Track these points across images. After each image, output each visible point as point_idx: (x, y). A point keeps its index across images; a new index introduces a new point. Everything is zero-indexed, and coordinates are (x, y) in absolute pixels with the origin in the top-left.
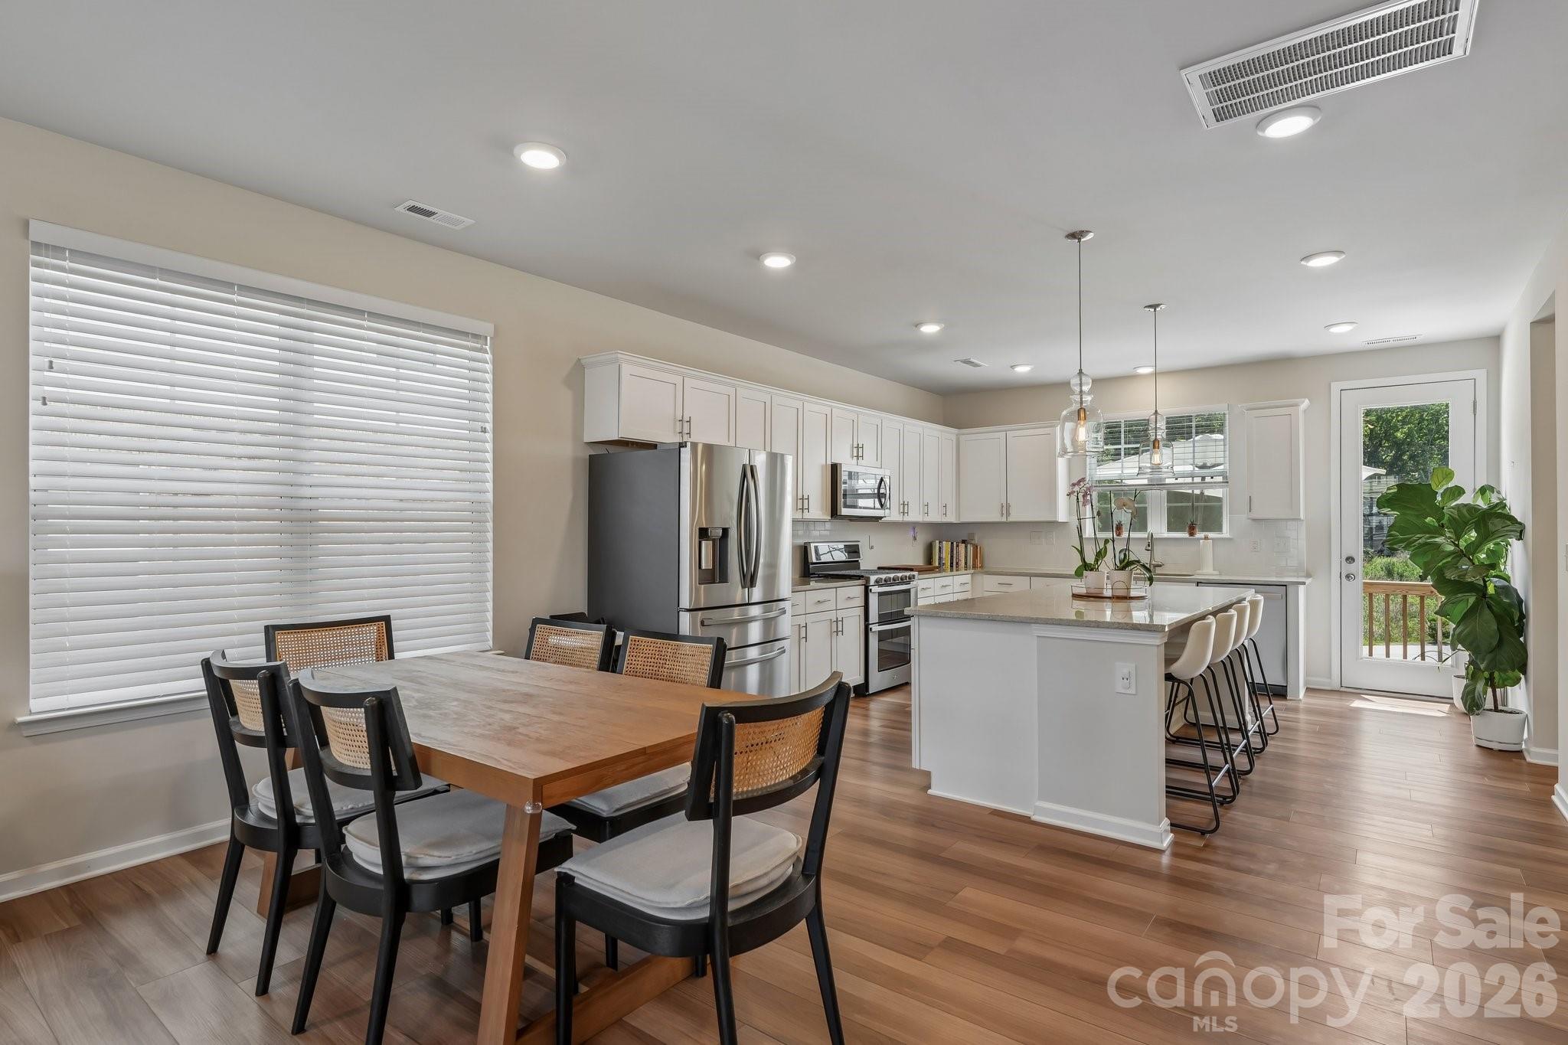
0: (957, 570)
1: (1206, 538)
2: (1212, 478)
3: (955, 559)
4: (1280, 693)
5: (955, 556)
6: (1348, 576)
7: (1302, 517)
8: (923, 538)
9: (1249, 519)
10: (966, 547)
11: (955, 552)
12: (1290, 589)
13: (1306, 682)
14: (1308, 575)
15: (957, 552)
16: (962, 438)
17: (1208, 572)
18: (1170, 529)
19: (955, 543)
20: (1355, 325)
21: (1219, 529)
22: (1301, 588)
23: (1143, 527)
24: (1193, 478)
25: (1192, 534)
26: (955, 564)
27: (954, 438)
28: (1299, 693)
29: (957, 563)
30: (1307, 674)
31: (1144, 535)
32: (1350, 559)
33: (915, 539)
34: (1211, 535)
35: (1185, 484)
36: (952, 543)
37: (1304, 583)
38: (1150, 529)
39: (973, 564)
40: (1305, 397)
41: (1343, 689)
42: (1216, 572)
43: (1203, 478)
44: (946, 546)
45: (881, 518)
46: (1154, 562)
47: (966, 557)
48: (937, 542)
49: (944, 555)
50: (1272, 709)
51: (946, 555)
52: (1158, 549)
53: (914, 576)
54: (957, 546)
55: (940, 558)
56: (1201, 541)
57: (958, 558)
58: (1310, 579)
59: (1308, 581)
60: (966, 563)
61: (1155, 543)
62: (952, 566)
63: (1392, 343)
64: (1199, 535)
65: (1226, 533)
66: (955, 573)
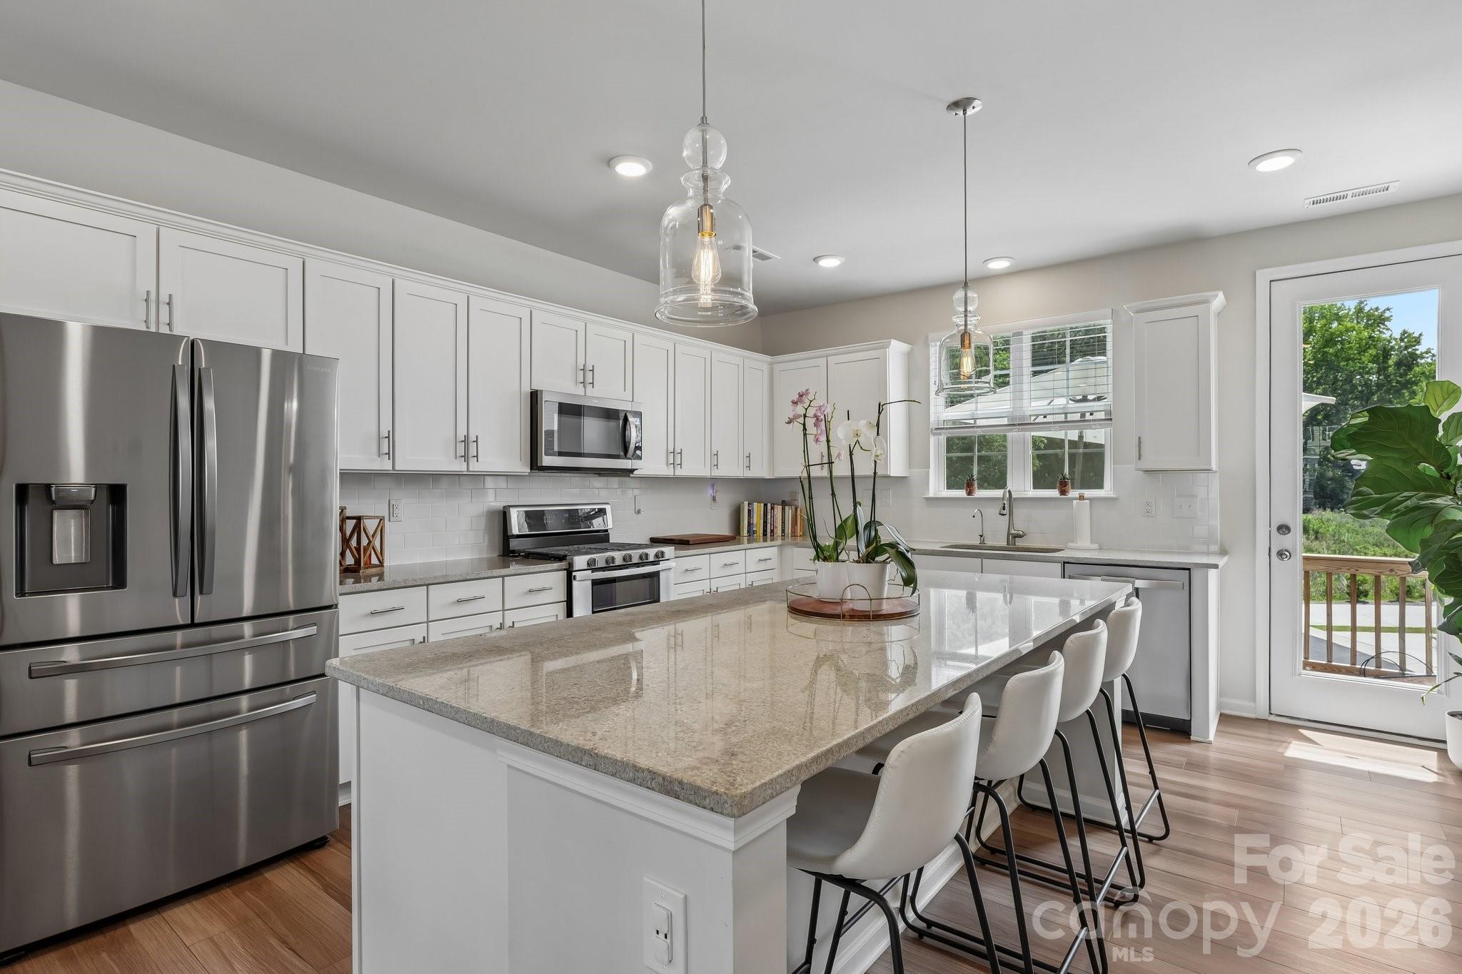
0: (772, 540)
1: (1081, 498)
2: (1091, 414)
3: (769, 525)
4: (1180, 730)
5: (769, 521)
6: (1280, 554)
7: (1214, 466)
8: (726, 501)
9: (1137, 470)
10: (783, 510)
11: (769, 516)
12: (1196, 575)
13: (1219, 705)
14: (1223, 552)
15: (772, 517)
16: (777, 367)
17: (1084, 548)
18: (1037, 485)
19: (769, 505)
20: (1299, 154)
21: (1099, 485)
22: (1212, 573)
23: (1000, 482)
24: (1066, 414)
25: (1063, 492)
26: (769, 531)
27: (766, 368)
28: (1208, 727)
29: (772, 531)
30: (1221, 693)
31: (998, 493)
32: (1284, 529)
33: (714, 499)
34: (1089, 493)
35: (1055, 423)
36: (766, 505)
37: (1216, 566)
38: (1009, 486)
39: (792, 532)
40: (1219, 289)
41: (1272, 718)
42: (1096, 546)
43: (1083, 415)
44: (758, 508)
45: (632, 471)
46: (1013, 532)
47: (783, 523)
48: (746, 503)
49: (755, 520)
50: (1159, 797)
51: (757, 520)
52: (1020, 513)
53: (663, 553)
54: (772, 508)
55: (750, 524)
56: (1075, 502)
57: (773, 524)
58: (1226, 558)
59: (1222, 562)
60: (783, 531)
61: (1015, 505)
62: (765, 534)
63: (1349, 204)
64: (1073, 493)
65: (1107, 491)
66: (769, 543)
